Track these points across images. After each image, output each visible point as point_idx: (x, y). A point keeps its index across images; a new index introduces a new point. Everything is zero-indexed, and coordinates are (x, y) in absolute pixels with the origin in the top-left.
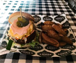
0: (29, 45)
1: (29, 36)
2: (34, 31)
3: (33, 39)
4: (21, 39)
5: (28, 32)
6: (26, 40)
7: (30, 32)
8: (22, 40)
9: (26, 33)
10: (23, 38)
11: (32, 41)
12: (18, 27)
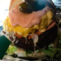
0: (43, 54)
1: (43, 33)
2: (54, 23)
3: (52, 41)
4: (25, 36)
5: (42, 23)
6: (36, 40)
7: (46, 23)
8: (27, 39)
9: (36, 24)
10: (31, 35)
11: (50, 46)
12: (21, 13)
